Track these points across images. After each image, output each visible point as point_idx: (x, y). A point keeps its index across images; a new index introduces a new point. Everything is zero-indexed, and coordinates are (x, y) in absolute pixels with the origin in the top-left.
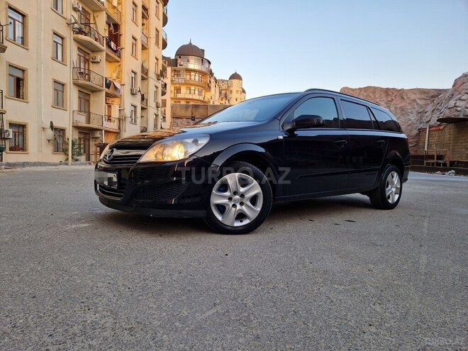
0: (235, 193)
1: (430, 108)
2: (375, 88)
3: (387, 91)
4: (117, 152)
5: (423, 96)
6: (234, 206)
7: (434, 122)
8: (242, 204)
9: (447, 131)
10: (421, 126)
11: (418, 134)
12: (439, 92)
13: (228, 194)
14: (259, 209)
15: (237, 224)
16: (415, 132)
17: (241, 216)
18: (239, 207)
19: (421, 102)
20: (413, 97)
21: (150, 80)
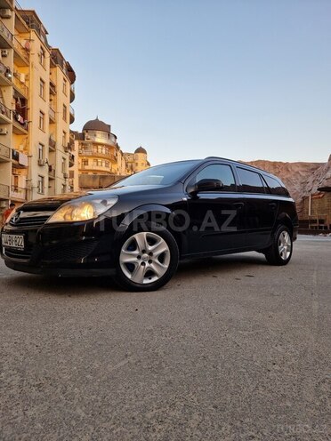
0: (144, 252)
1: (311, 179)
2: (265, 162)
3: (275, 164)
4: (23, 215)
5: (305, 169)
6: (143, 264)
7: (315, 191)
8: (150, 262)
9: (326, 198)
10: (304, 194)
11: (302, 202)
12: (317, 166)
13: (136, 252)
14: (166, 266)
15: (146, 281)
16: (300, 200)
17: (150, 274)
18: (147, 264)
19: (304, 174)
20: (296, 169)
21: (58, 152)
